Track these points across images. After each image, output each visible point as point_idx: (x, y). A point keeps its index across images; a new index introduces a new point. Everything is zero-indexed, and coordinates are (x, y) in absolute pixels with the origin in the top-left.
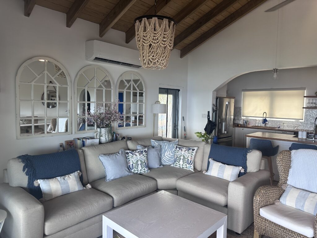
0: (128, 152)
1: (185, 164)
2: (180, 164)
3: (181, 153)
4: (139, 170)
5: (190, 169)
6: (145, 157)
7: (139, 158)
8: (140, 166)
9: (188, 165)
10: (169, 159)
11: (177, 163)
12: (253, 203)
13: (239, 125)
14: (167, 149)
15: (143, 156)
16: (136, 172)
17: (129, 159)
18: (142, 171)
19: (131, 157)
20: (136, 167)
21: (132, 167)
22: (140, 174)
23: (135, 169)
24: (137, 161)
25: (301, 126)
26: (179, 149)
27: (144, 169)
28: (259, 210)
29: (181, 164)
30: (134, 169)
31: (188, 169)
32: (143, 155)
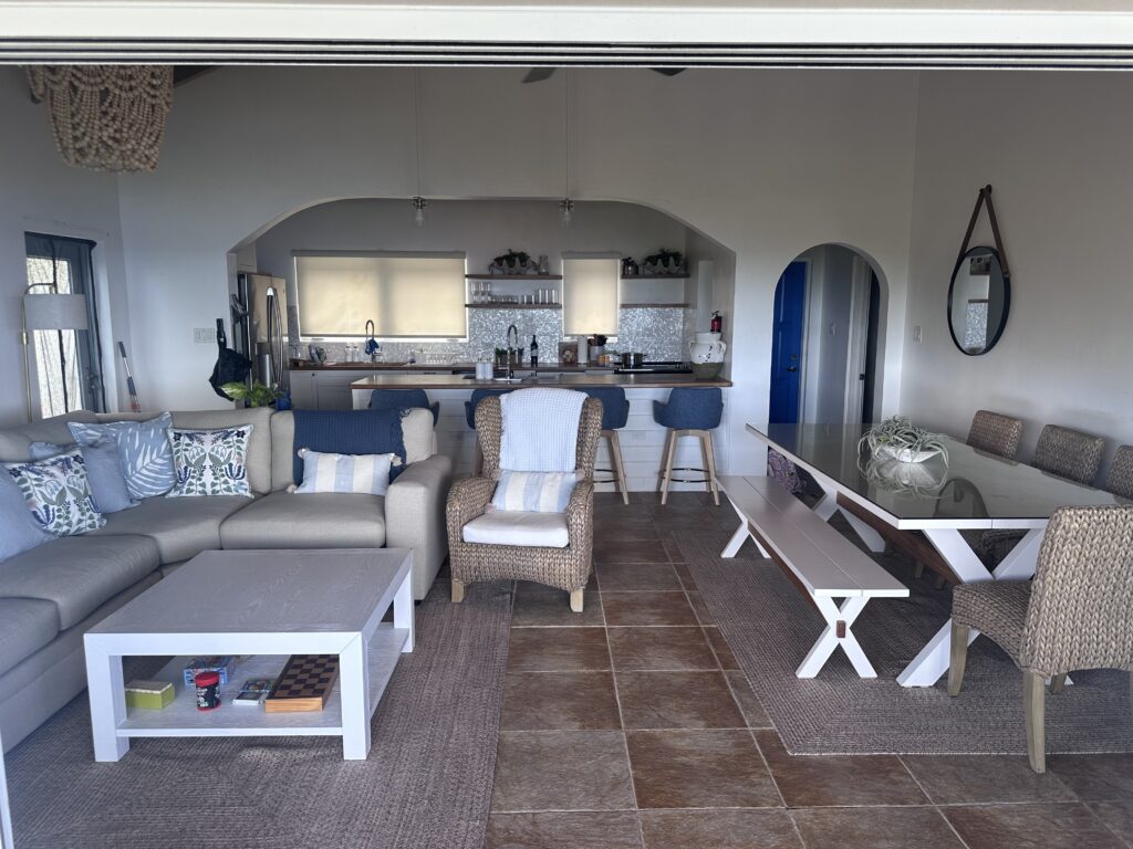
0: (14, 470)
1: (223, 479)
2: (203, 485)
3: (202, 450)
4: (74, 521)
5: (241, 492)
6: (82, 477)
7: (64, 483)
8: (74, 508)
9: (231, 482)
10: (155, 478)
11: (194, 481)
12: (445, 520)
13: (301, 364)
14: (140, 446)
15: (78, 476)
16: (65, 528)
17: (27, 489)
18: (82, 525)
19: (35, 483)
20: (63, 512)
21: (48, 515)
22: (79, 535)
23: (61, 521)
24: (62, 494)
25: (462, 354)
26: (191, 439)
27: (91, 517)
28: (461, 531)
29: (207, 482)
30: (56, 520)
31: (234, 493)
32: (77, 472)
